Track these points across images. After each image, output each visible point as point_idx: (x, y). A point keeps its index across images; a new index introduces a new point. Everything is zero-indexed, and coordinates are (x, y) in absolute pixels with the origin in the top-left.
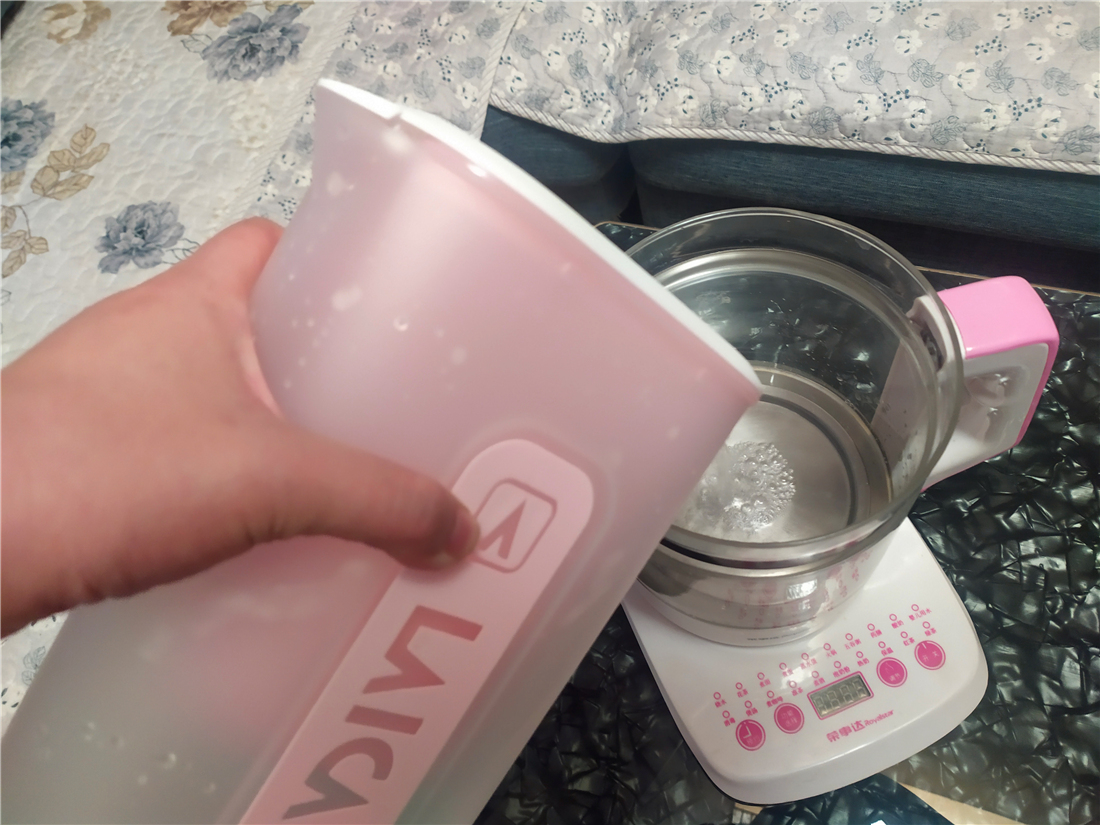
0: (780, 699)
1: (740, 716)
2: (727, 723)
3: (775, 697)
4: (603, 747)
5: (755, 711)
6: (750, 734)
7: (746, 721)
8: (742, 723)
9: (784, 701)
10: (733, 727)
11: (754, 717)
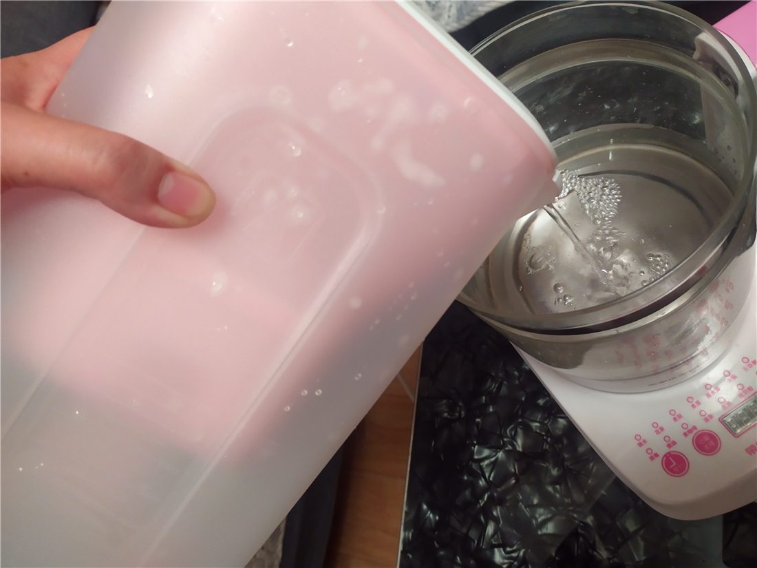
0: (694, 428)
1: (662, 450)
2: (652, 458)
3: (690, 427)
4: (558, 495)
5: (674, 443)
6: (675, 464)
7: (669, 453)
8: (665, 456)
9: (699, 429)
10: (658, 461)
11: (674, 449)
